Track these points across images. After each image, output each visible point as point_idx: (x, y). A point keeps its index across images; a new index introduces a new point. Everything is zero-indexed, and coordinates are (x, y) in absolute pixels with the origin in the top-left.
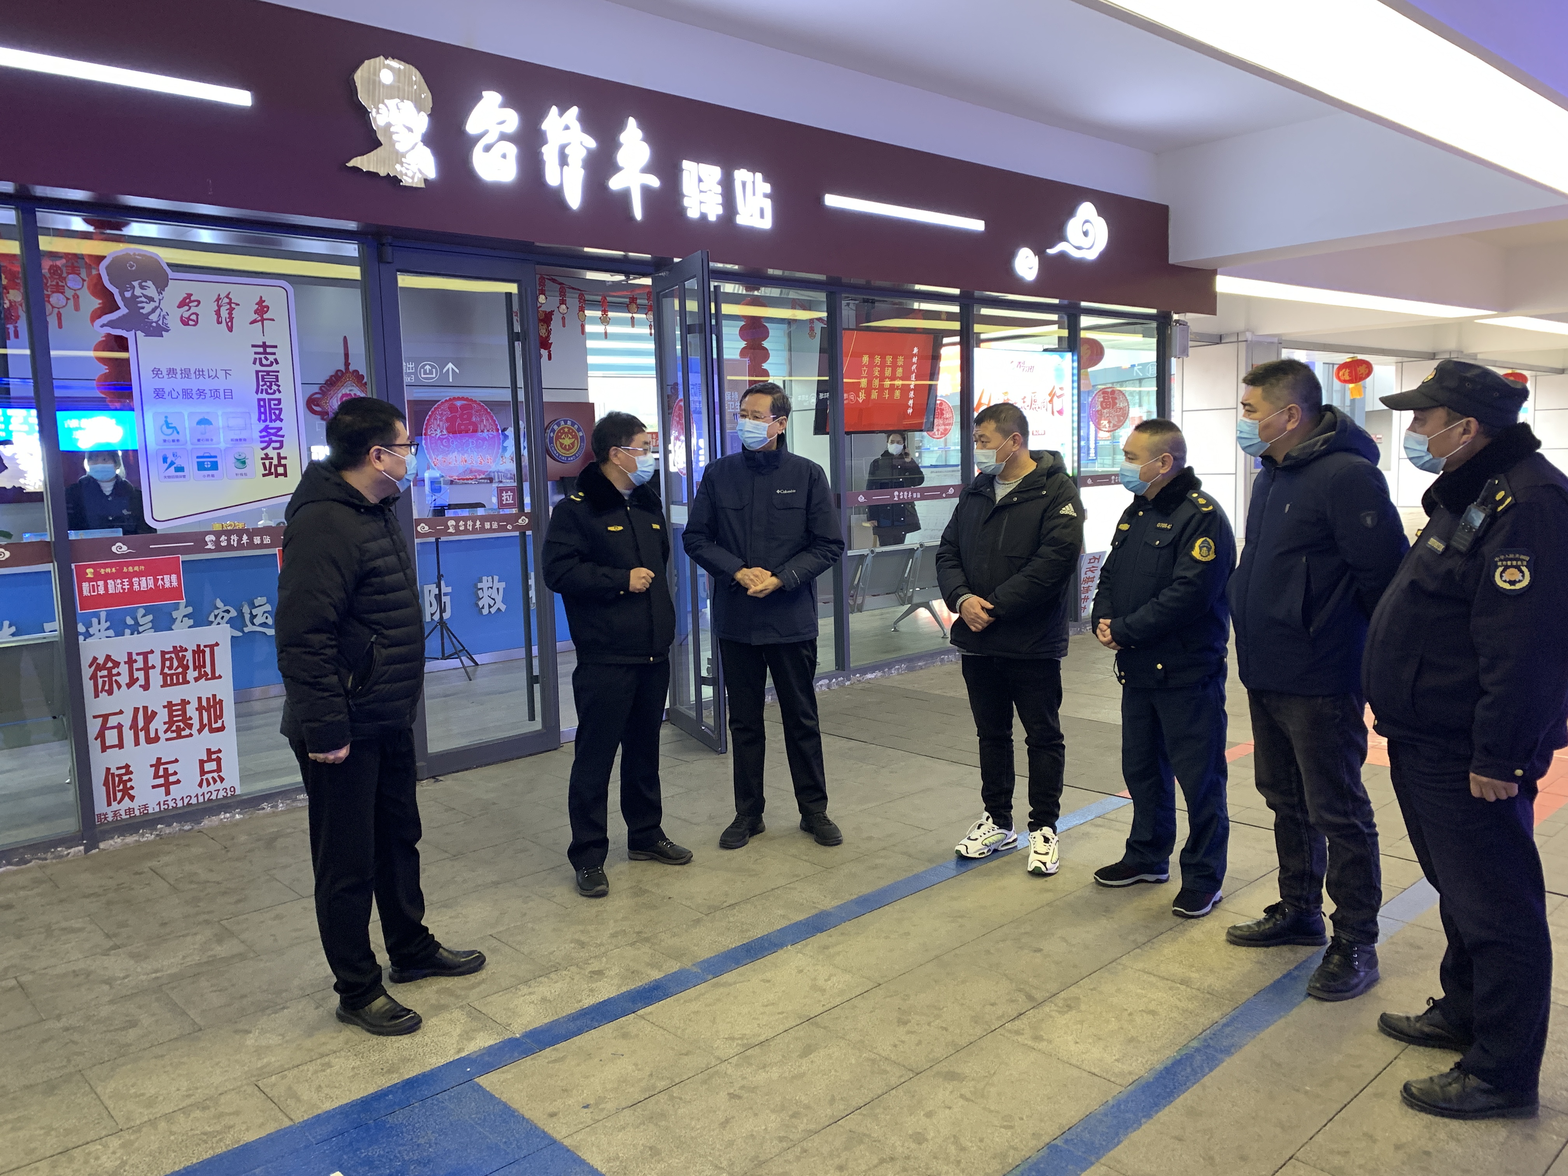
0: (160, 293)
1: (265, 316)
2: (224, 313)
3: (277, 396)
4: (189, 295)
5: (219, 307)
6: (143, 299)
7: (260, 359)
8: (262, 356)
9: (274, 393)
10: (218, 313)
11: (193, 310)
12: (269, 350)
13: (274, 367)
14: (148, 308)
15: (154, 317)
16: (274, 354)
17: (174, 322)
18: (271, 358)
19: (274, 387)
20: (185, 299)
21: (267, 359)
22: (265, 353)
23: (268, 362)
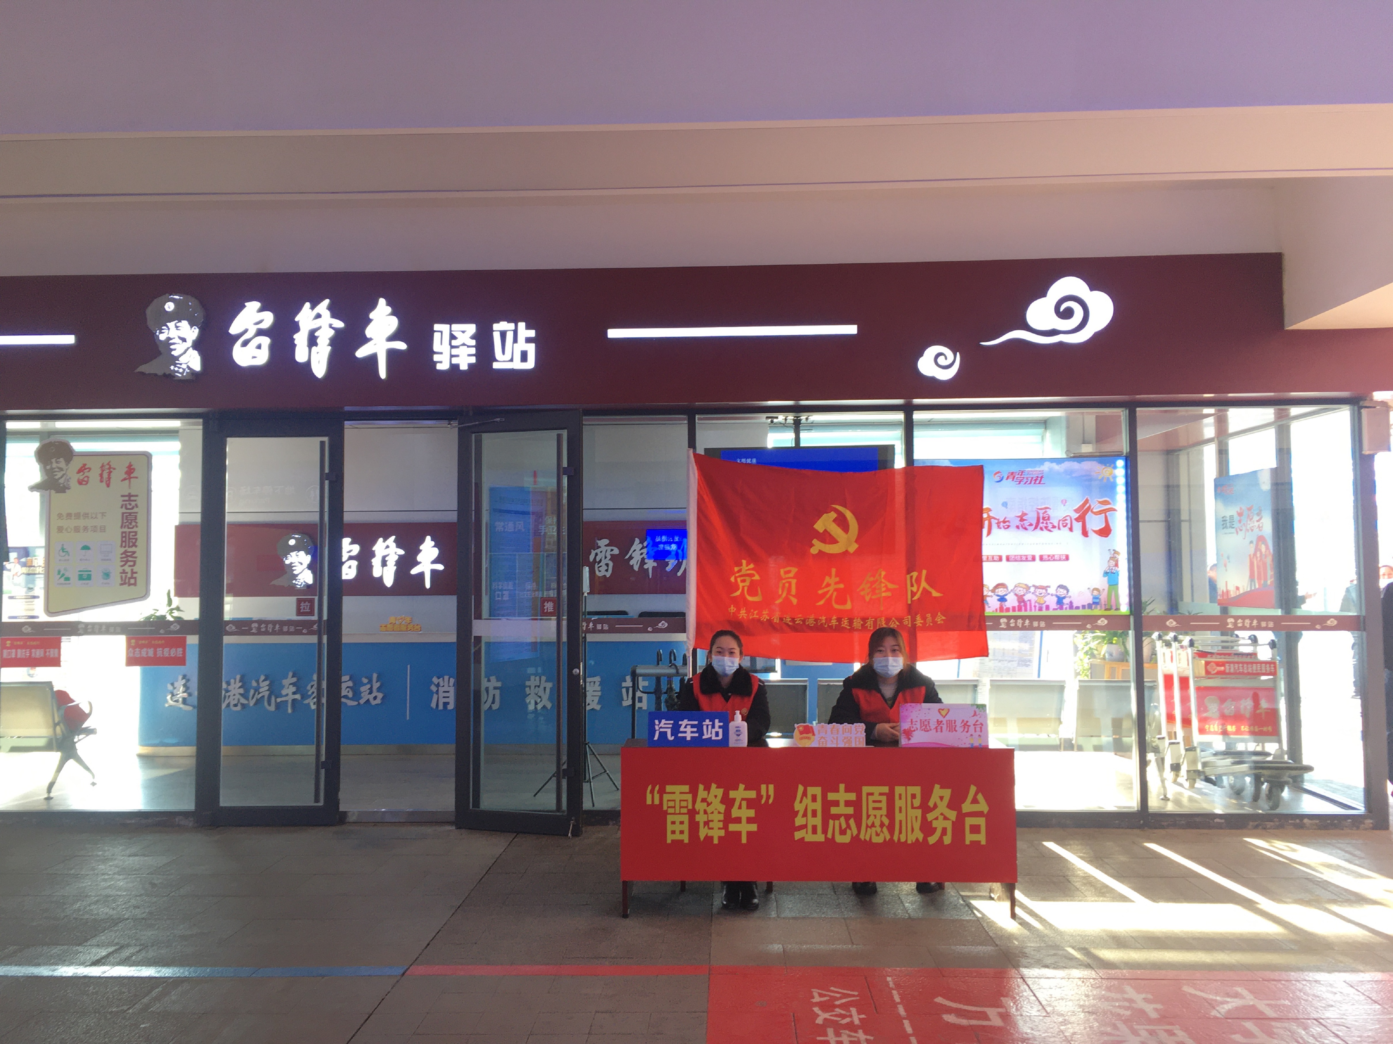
0: (67, 465)
1: (132, 475)
2: (105, 475)
3: (134, 529)
4: (85, 465)
5: (103, 471)
6: (57, 470)
7: (126, 504)
8: (127, 502)
9: (132, 528)
10: (101, 475)
11: (86, 474)
12: (132, 498)
13: (135, 510)
14: (59, 475)
15: (62, 481)
16: (135, 501)
17: (73, 483)
18: (133, 503)
19: (134, 524)
20: (82, 467)
21: (130, 504)
22: (130, 500)
23: (130, 507)
